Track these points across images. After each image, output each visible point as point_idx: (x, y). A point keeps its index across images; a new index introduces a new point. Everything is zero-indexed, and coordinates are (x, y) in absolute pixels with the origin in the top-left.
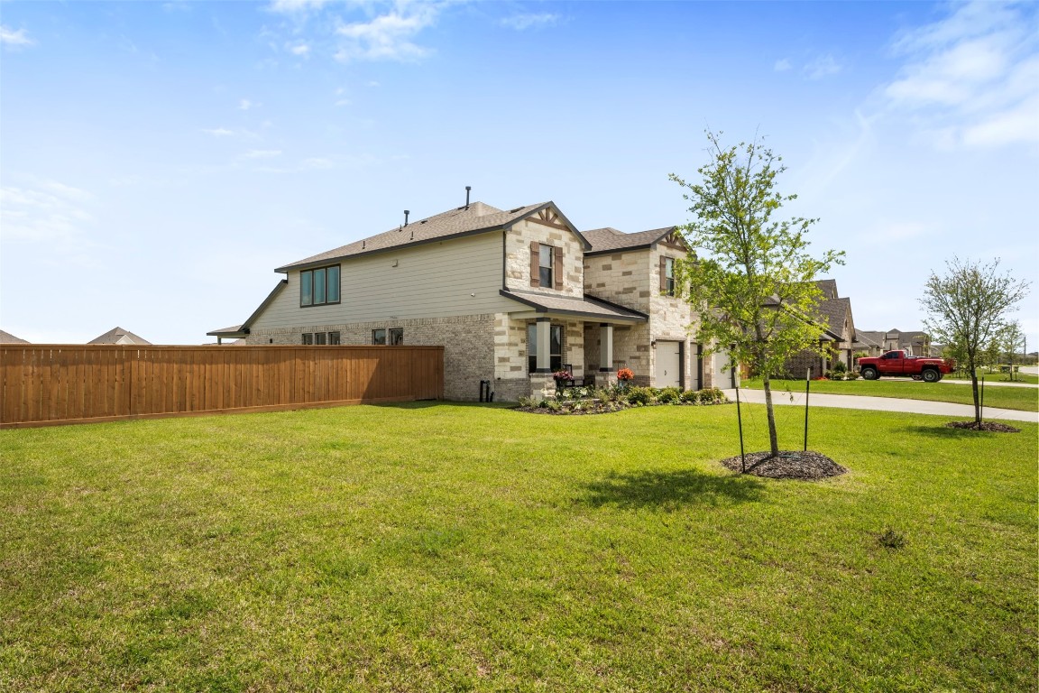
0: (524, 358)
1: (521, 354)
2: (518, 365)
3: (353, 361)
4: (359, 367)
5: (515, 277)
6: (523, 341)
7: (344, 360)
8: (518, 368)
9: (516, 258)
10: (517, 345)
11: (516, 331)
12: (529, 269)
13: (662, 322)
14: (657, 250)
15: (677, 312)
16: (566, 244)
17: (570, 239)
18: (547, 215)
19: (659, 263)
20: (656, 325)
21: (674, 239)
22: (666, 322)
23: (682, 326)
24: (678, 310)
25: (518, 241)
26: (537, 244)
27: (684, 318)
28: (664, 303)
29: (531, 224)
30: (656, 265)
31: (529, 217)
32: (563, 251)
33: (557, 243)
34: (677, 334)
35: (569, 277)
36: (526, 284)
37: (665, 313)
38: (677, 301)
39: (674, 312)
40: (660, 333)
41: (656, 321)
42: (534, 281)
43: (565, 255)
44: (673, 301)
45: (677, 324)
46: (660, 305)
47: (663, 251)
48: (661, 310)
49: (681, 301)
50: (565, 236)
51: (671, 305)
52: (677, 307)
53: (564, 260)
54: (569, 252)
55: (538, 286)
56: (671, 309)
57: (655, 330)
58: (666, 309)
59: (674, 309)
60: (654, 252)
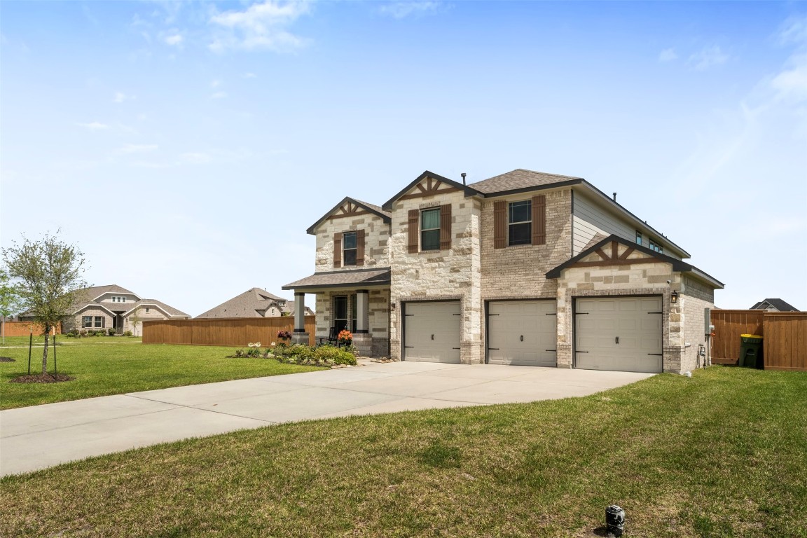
0: (328, 322)
1: (326, 318)
2: (324, 327)
5: (321, 264)
6: (327, 309)
8: (324, 329)
9: (323, 250)
11: (322, 303)
12: (332, 255)
13: (412, 282)
14: (405, 206)
15: (443, 267)
16: (369, 225)
17: (374, 219)
18: (350, 208)
19: (407, 220)
20: (400, 286)
21: (433, 184)
22: (419, 281)
23: (453, 282)
24: (444, 265)
25: (325, 237)
26: (340, 233)
27: (458, 271)
28: (415, 261)
29: (335, 221)
30: (402, 224)
31: (330, 216)
32: (366, 232)
33: (359, 227)
34: (441, 291)
35: (373, 252)
36: (329, 267)
37: (417, 272)
38: (443, 253)
39: (436, 268)
40: (407, 294)
41: (401, 281)
42: (337, 263)
43: (368, 234)
44: (435, 255)
45: (443, 281)
46: (407, 264)
47: (415, 204)
48: (409, 269)
49: (451, 252)
50: (368, 218)
51: (429, 260)
52: (442, 261)
53: (367, 239)
54: (372, 231)
55: (340, 267)
56: (429, 265)
57: (399, 292)
58: (420, 267)
59: (437, 264)
60: (398, 211)
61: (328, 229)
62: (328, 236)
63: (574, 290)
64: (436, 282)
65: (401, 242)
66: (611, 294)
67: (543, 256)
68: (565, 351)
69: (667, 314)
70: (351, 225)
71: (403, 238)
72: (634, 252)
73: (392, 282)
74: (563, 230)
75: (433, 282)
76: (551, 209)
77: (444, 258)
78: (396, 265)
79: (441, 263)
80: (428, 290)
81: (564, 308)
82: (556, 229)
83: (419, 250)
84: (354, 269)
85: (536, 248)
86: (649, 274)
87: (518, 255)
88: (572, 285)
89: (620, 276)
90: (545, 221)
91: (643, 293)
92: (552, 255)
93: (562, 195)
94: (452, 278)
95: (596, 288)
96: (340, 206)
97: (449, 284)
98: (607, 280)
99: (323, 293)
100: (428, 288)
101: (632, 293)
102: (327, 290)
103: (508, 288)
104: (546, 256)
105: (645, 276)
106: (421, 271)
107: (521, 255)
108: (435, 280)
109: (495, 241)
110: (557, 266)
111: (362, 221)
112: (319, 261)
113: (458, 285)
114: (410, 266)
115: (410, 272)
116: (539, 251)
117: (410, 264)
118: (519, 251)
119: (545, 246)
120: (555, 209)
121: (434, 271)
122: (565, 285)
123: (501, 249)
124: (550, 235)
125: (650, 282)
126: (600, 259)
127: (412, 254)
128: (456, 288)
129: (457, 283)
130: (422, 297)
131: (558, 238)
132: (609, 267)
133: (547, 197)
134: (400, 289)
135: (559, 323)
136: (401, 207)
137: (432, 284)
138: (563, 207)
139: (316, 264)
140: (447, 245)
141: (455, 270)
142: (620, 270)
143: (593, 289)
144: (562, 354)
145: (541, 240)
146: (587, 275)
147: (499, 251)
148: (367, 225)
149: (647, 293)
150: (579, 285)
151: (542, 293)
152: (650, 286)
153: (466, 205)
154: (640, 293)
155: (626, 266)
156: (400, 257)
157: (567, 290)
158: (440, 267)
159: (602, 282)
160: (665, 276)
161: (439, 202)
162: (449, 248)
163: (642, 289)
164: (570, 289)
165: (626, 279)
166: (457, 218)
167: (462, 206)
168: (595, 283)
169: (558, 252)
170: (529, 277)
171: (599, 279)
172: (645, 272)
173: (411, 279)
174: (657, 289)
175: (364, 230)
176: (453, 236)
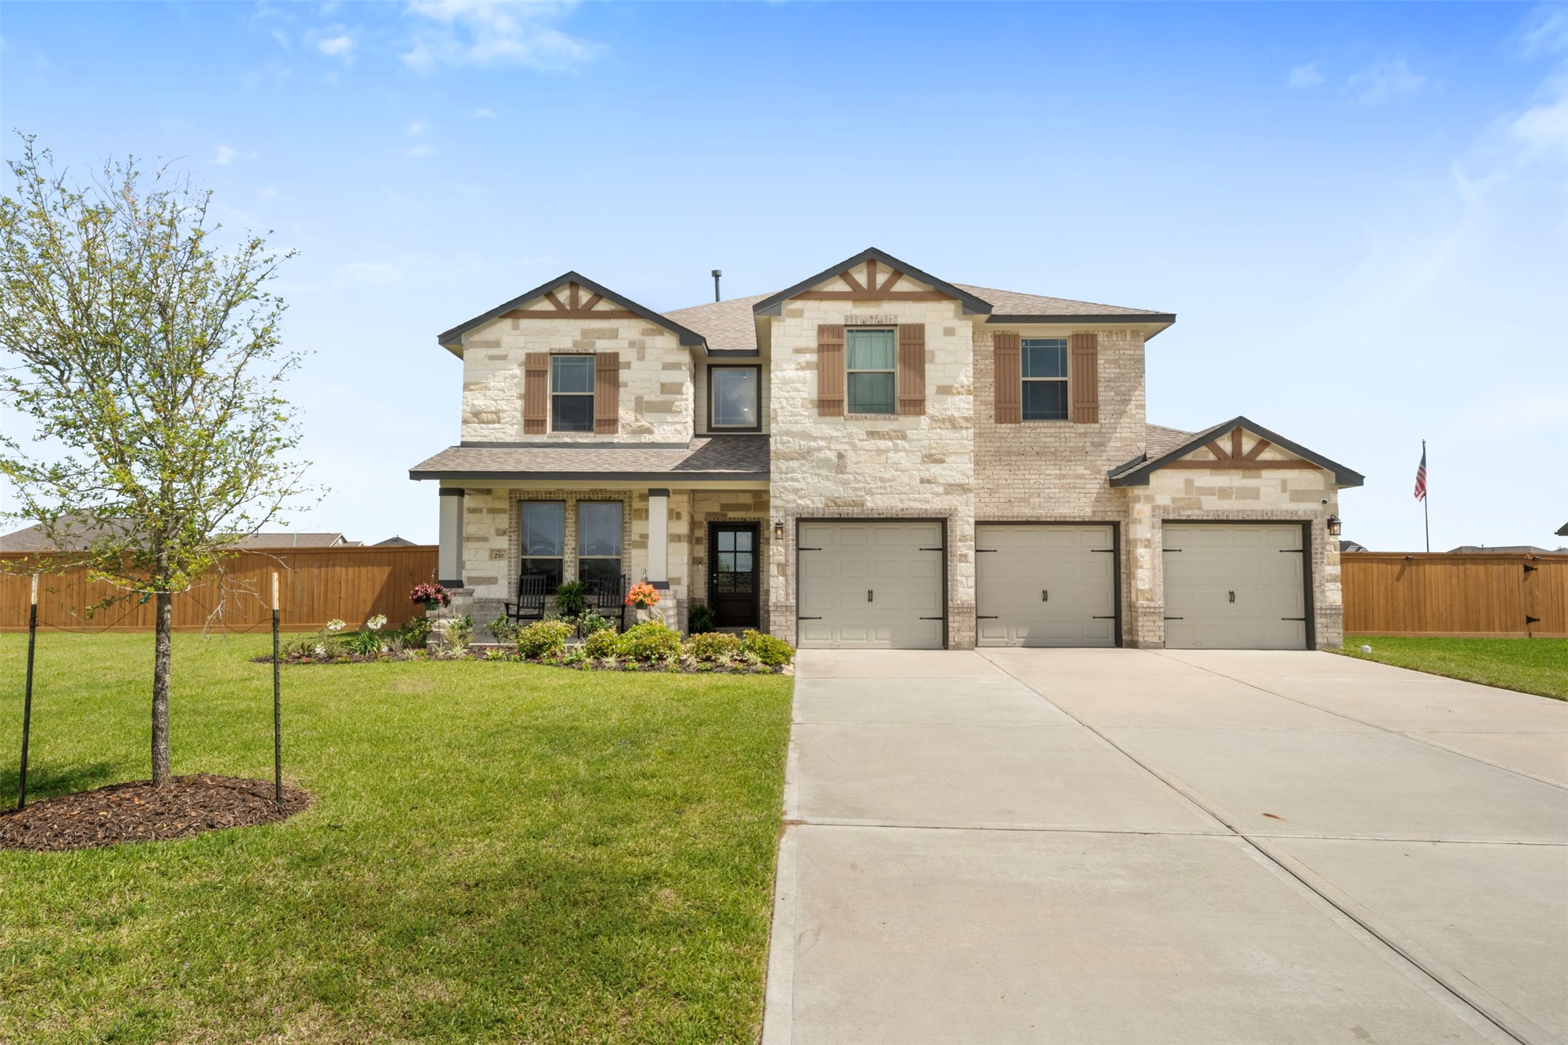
0: (505, 562)
2: (495, 575)
3: (350, 570)
4: (359, 579)
5: (482, 422)
6: (500, 533)
7: (337, 568)
8: (495, 581)
9: (488, 388)
10: (485, 539)
11: (485, 515)
12: (519, 404)
13: (827, 478)
14: (806, 314)
15: (905, 450)
16: (632, 344)
17: (645, 333)
18: (574, 299)
19: (814, 344)
20: (796, 485)
21: (881, 278)
22: (845, 477)
23: (929, 482)
24: (907, 446)
25: (492, 358)
26: (544, 355)
27: (942, 461)
28: (835, 434)
29: (525, 323)
30: (798, 351)
31: (512, 310)
32: (622, 359)
33: (603, 346)
34: (902, 501)
35: (642, 406)
36: (511, 430)
37: (841, 456)
38: (905, 422)
39: (888, 451)
40: (813, 504)
41: (798, 476)
42: (532, 424)
43: (628, 365)
44: (884, 424)
45: (905, 479)
46: (815, 439)
47: (837, 313)
48: (819, 449)
49: (924, 421)
50: (630, 329)
51: (872, 434)
52: (904, 437)
53: (624, 375)
54: (641, 357)
55: (544, 432)
56: (871, 444)
57: (792, 497)
58: (847, 447)
59: (890, 444)
60: (790, 321)
61: (506, 341)
62: (505, 357)
63: (1166, 509)
64: (890, 480)
65: (797, 390)
66: (1231, 518)
67: (1093, 444)
68: (1151, 618)
69: (1322, 553)
70: (579, 338)
71: (804, 382)
72: (1267, 449)
73: (774, 475)
74: (1130, 400)
75: (882, 480)
76: (1107, 361)
77: (909, 433)
78: (785, 438)
79: (899, 442)
80: (868, 498)
81: (1149, 541)
82: (1119, 398)
83: (846, 412)
84: (586, 441)
85: (1081, 428)
86: (1291, 486)
87: (1045, 440)
88: (1163, 500)
89: (1244, 488)
90: (1097, 381)
91: (1283, 518)
92: (1111, 444)
93: (1129, 338)
94: (926, 475)
95: (1205, 506)
96: (547, 291)
97: (922, 487)
98: (1224, 493)
99: (489, 492)
100: (870, 492)
101: (1266, 518)
102: (502, 487)
103: (1025, 500)
104: (1100, 445)
105: (1284, 490)
106: (851, 456)
107: (1049, 440)
108: (887, 476)
109: (998, 409)
110: (1120, 464)
111: (614, 334)
112: (476, 414)
113: (941, 489)
114: (822, 443)
115: (822, 455)
116: (1085, 435)
117: (822, 438)
118: (1045, 431)
119: (1097, 426)
120: (1116, 362)
121: (883, 458)
122: (1149, 499)
123: (1010, 425)
124: (1107, 407)
125: (1293, 500)
126: (1212, 457)
127: (827, 419)
128: (938, 494)
129: (938, 484)
130: (855, 512)
131: (1122, 413)
132: (1227, 471)
133: (1100, 338)
134: (796, 491)
135: (1141, 567)
136: (799, 314)
137: (880, 484)
138: (1130, 360)
139: (465, 422)
140: (916, 406)
141: (931, 459)
142: (1244, 477)
143: (1200, 509)
144: (1146, 623)
145: (1089, 413)
146: (1189, 483)
147: (1005, 428)
148: (626, 344)
149: (1288, 518)
150: (1174, 500)
151: (1094, 512)
152: (1293, 506)
153: (959, 331)
154: (1279, 518)
155: (1254, 472)
156: (796, 422)
157: (1154, 508)
158: (896, 450)
159: (1215, 498)
160: (1317, 491)
161: (896, 317)
162: (921, 412)
163: (1282, 512)
164: (1158, 507)
165: (1255, 493)
166: (937, 353)
167: (949, 332)
168: (1203, 498)
169: (1122, 439)
170: (1065, 481)
171: (1210, 491)
172: (1284, 483)
173: (824, 472)
174: (1305, 511)
175: (616, 355)
176: (930, 390)
